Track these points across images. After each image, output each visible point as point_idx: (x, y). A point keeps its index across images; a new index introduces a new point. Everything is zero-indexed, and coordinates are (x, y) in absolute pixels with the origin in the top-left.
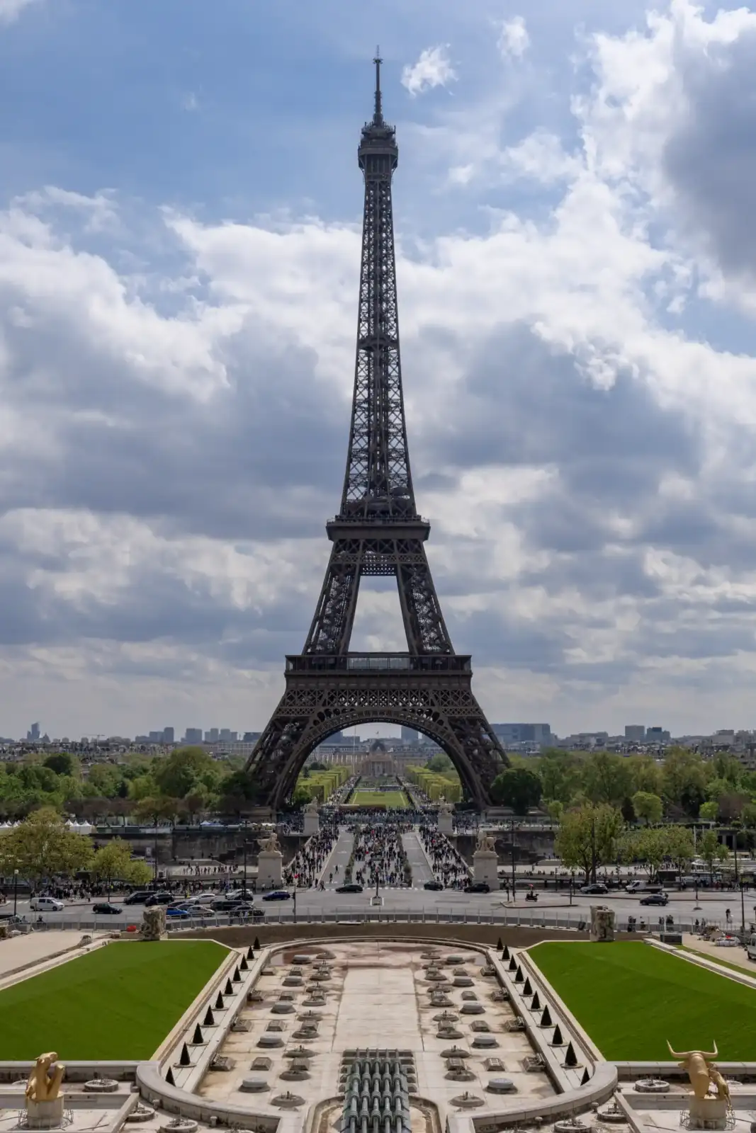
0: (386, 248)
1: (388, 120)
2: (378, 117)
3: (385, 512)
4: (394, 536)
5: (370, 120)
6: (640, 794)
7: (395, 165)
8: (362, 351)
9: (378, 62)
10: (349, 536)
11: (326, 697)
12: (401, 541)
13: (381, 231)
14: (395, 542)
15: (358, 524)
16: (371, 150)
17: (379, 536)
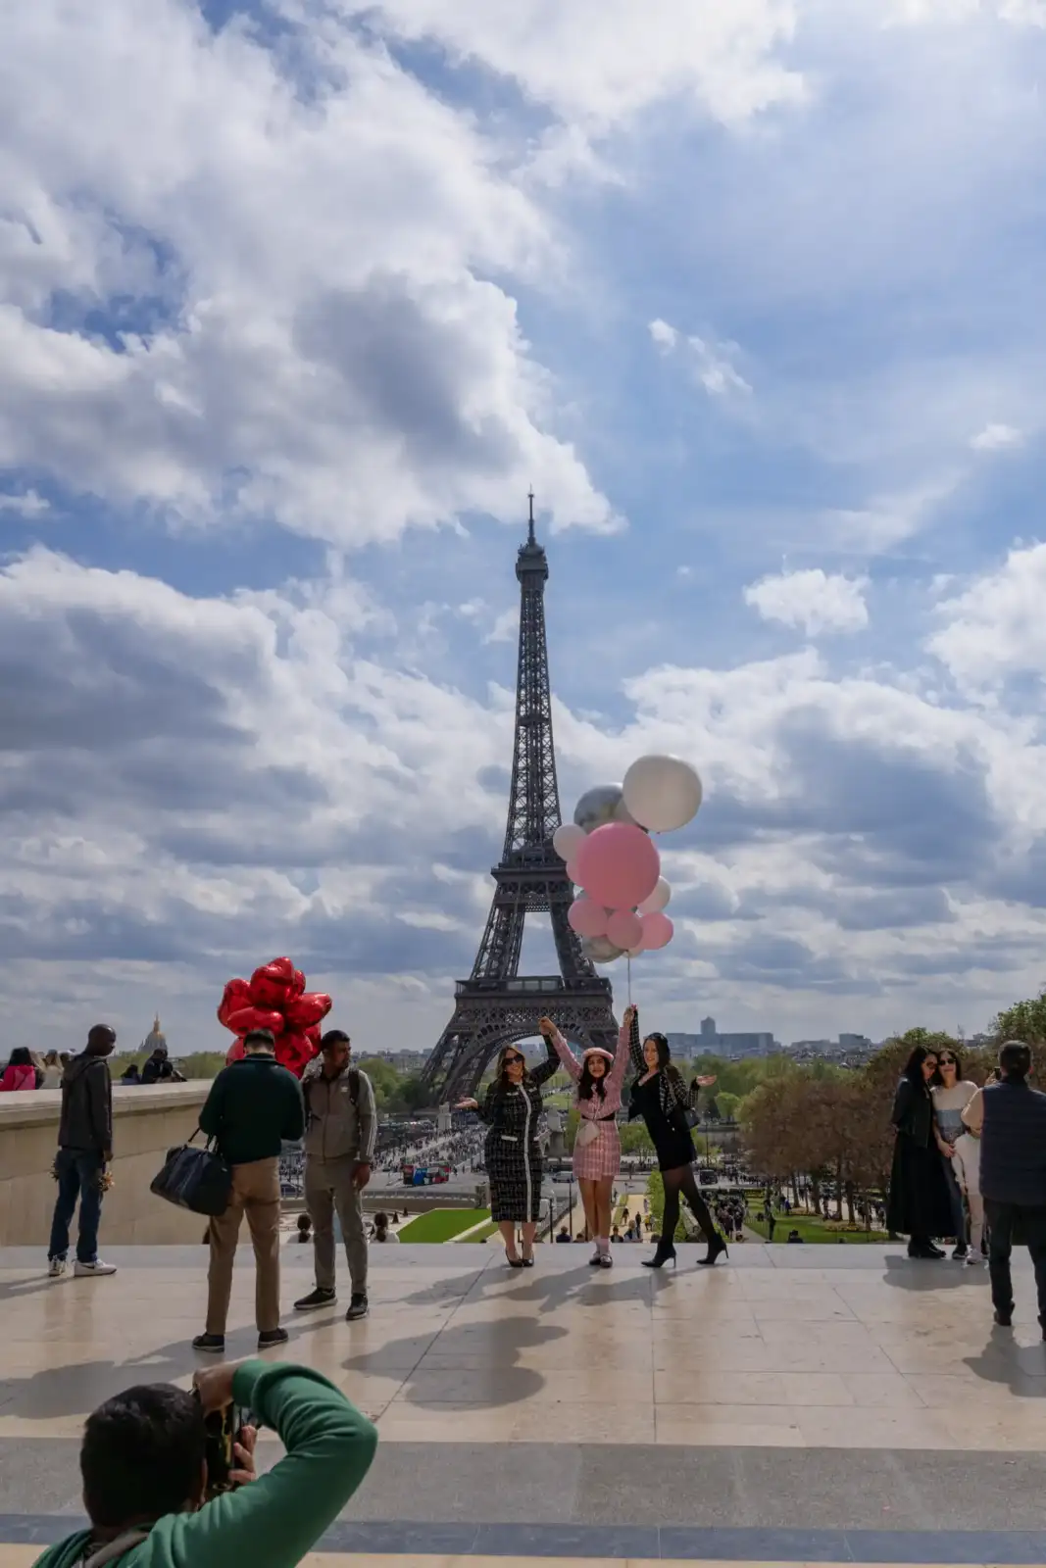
0: (540, 643)
1: (539, 542)
2: (532, 540)
3: (538, 859)
4: (546, 879)
5: (525, 542)
6: (722, 1094)
7: (546, 577)
8: (521, 727)
9: (531, 496)
10: (510, 879)
11: (489, 1015)
12: (551, 883)
13: (534, 631)
14: (547, 884)
15: (518, 870)
16: (525, 567)
17: (533, 879)
